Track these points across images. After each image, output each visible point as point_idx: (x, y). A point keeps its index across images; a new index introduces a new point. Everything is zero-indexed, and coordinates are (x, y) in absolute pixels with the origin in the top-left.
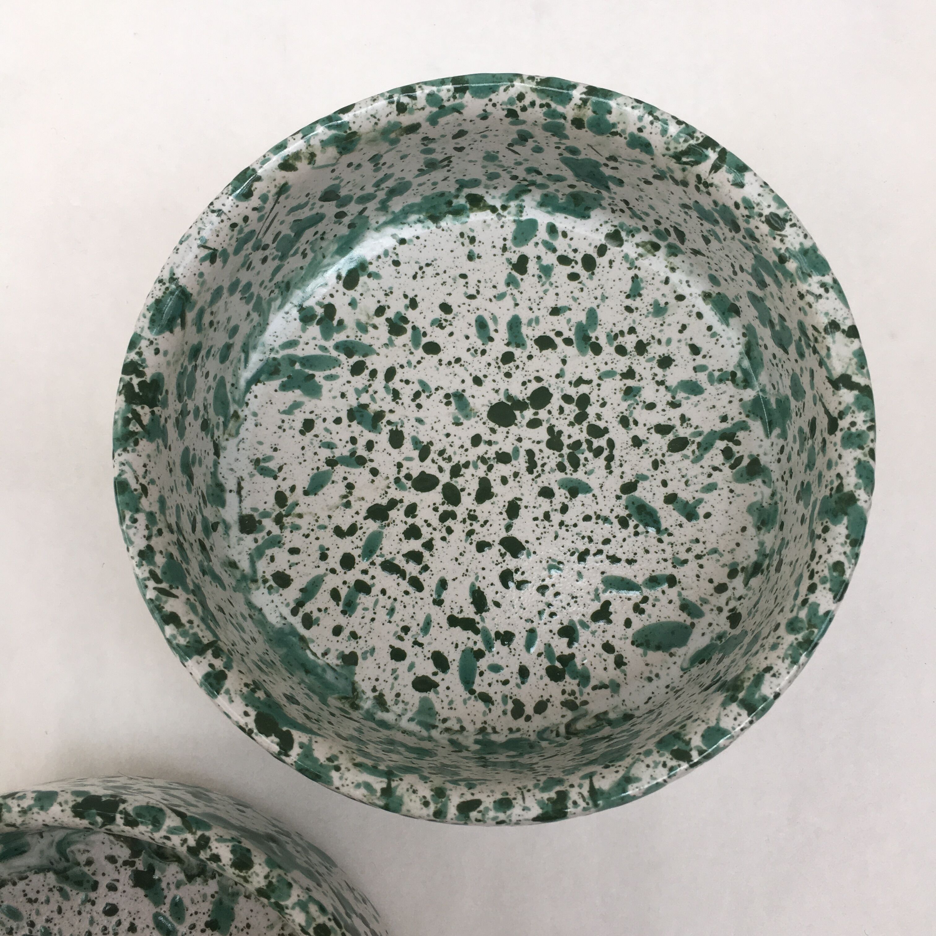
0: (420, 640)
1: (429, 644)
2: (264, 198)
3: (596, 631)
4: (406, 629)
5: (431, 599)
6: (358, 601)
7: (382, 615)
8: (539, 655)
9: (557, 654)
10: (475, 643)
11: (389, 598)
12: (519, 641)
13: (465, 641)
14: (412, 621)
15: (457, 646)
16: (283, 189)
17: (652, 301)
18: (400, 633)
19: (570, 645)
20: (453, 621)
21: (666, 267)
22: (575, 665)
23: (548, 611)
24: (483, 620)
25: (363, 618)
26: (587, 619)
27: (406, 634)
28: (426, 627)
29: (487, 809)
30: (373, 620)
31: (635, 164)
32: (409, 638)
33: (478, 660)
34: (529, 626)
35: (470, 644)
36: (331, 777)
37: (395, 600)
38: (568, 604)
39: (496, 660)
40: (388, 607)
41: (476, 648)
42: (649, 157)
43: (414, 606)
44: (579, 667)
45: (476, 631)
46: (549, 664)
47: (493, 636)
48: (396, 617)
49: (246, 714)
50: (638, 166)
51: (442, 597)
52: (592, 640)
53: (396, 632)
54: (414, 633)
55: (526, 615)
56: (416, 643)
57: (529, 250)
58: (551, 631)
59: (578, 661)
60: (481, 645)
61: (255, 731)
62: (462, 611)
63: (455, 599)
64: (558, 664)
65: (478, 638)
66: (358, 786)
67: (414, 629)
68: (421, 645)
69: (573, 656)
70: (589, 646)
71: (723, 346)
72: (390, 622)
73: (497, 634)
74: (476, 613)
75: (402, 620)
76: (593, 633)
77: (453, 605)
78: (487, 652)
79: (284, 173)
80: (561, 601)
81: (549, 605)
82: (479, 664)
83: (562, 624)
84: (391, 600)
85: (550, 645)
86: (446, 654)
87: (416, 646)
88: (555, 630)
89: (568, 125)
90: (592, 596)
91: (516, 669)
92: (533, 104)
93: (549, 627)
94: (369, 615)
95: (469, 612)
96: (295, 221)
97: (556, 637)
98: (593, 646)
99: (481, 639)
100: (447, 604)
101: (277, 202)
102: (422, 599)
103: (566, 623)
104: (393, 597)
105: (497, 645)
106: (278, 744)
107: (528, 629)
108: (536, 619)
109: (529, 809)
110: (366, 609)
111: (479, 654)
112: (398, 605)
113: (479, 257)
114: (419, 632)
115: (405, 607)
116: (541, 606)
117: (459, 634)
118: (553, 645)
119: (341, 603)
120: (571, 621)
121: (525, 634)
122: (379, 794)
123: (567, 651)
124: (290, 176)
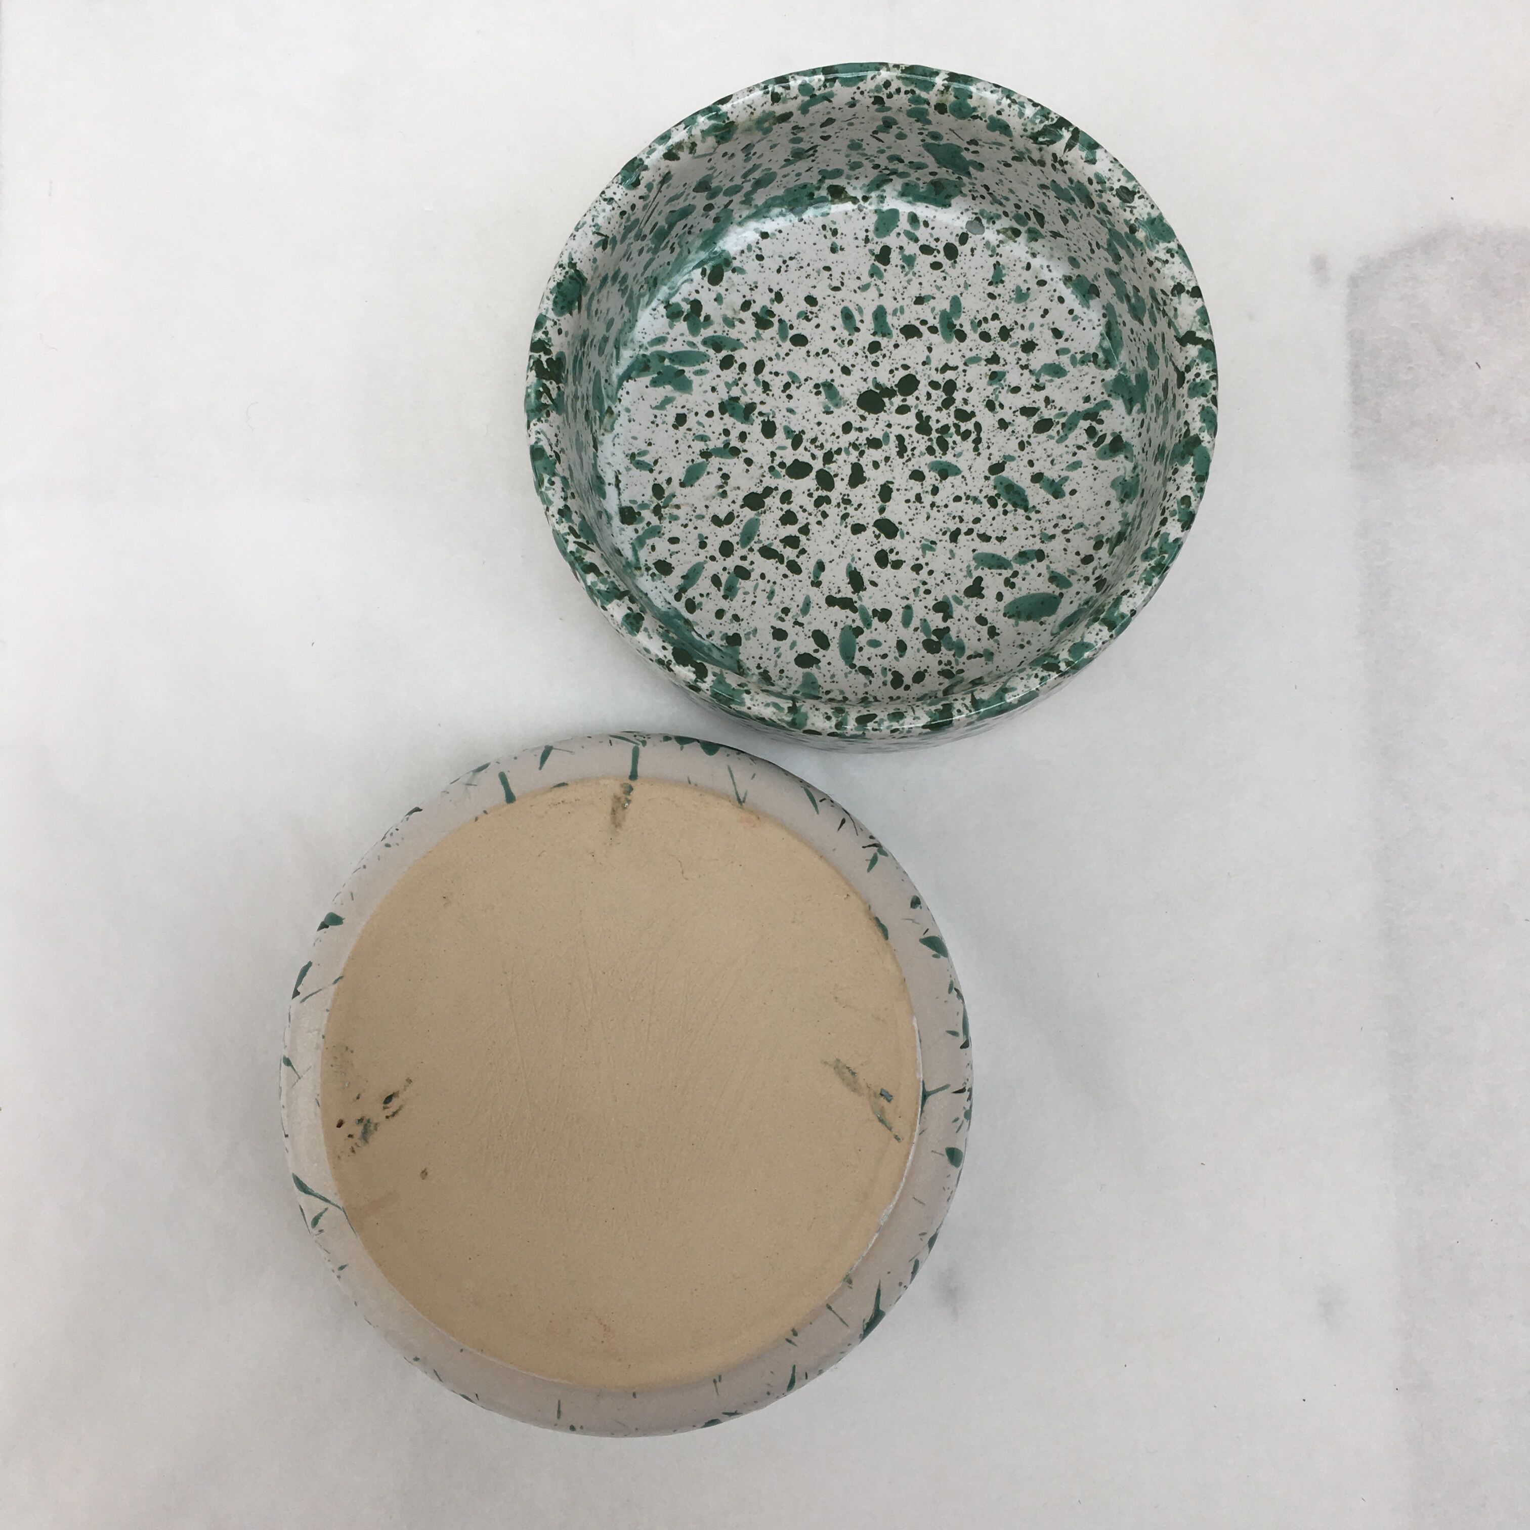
0: (800, 620)
1: (810, 623)
2: (649, 187)
3: (969, 606)
4: (786, 611)
5: (810, 580)
6: (738, 586)
7: (762, 598)
8: (916, 629)
9: (933, 629)
10: (854, 621)
11: (769, 581)
12: (897, 618)
13: (844, 619)
14: (792, 602)
15: (836, 624)
16: (666, 178)
17: (1014, 288)
18: (780, 614)
19: (945, 619)
20: (831, 601)
21: (1027, 252)
22: (951, 638)
23: (923, 588)
24: (860, 599)
25: (744, 601)
26: (961, 594)
27: (787, 615)
28: (806, 607)
29: (882, 720)
30: (754, 603)
31: (994, 146)
32: (789, 618)
33: (857, 637)
34: (905, 603)
35: (849, 622)
36: (744, 699)
37: (775, 583)
38: (942, 581)
39: (875, 636)
40: (768, 590)
41: (854, 626)
42: (1008, 139)
43: (793, 589)
44: (954, 639)
45: (855, 610)
46: (925, 638)
47: (871, 613)
48: (776, 599)
49: (664, 648)
50: (997, 148)
51: (820, 579)
52: (966, 614)
53: (777, 614)
54: (794, 614)
55: (902, 593)
56: (797, 623)
57: (891, 241)
58: (926, 607)
59: (953, 634)
60: (859, 623)
61: (674, 661)
62: (839, 591)
63: (833, 580)
64: (934, 638)
65: (856, 616)
66: (768, 705)
67: (794, 611)
68: (801, 625)
69: (947, 629)
70: (963, 620)
71: (1084, 329)
72: (770, 604)
73: (875, 612)
74: (853, 593)
75: (782, 602)
76: (967, 607)
77: (831, 586)
78: (865, 629)
79: (668, 162)
80: (935, 579)
81: (924, 583)
82: (858, 640)
83: (936, 600)
84: (771, 584)
85: (925, 620)
86: (825, 633)
87: (797, 627)
88: (930, 606)
89: (931, 110)
90: (965, 573)
91: (894, 644)
92: (898, 91)
93: (924, 603)
94: (750, 598)
95: (847, 591)
96: (671, 212)
97: (932, 612)
98: (967, 619)
99: (859, 618)
100: (824, 586)
101: (660, 191)
102: (800, 581)
103: (940, 599)
104: (772, 581)
105: (875, 622)
106: (694, 673)
107: (904, 605)
108: (912, 596)
109: (919, 718)
110: (746, 593)
111: (858, 631)
112: (777, 588)
113: (842, 249)
114: (799, 613)
115: (784, 589)
116: (916, 584)
117: (838, 613)
118: (928, 620)
119: (722, 588)
120: (945, 597)
121: (901, 611)
122: (786, 711)
123: (942, 625)
124: (673, 164)
